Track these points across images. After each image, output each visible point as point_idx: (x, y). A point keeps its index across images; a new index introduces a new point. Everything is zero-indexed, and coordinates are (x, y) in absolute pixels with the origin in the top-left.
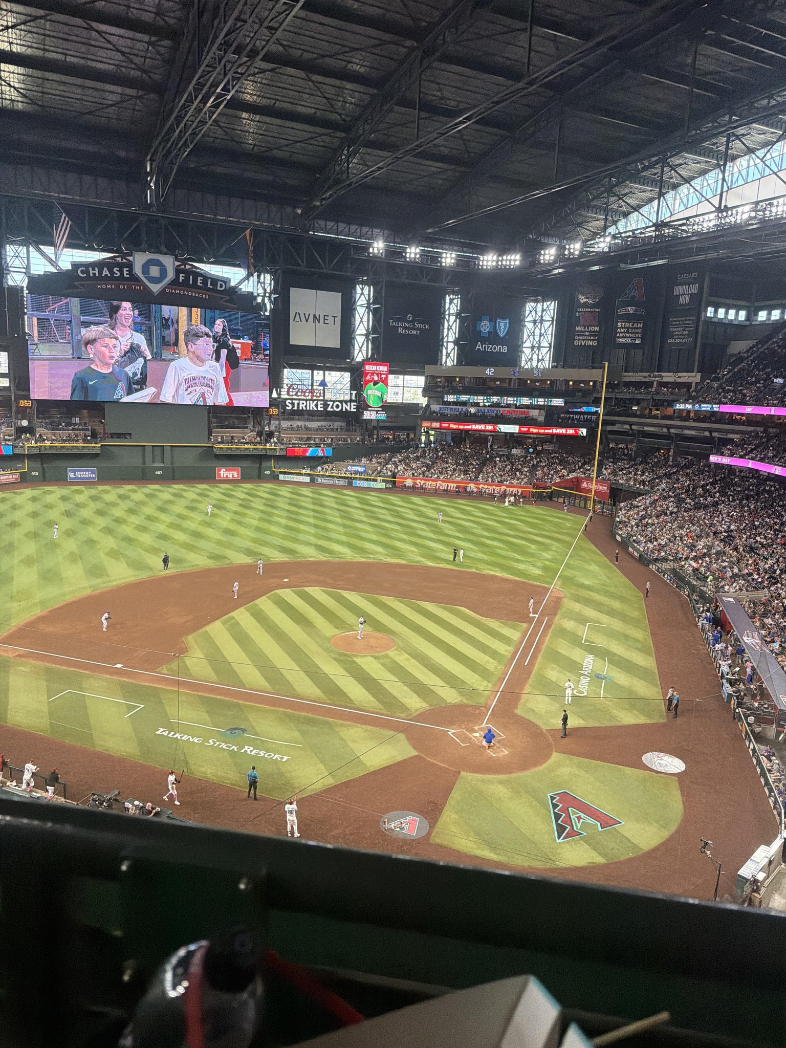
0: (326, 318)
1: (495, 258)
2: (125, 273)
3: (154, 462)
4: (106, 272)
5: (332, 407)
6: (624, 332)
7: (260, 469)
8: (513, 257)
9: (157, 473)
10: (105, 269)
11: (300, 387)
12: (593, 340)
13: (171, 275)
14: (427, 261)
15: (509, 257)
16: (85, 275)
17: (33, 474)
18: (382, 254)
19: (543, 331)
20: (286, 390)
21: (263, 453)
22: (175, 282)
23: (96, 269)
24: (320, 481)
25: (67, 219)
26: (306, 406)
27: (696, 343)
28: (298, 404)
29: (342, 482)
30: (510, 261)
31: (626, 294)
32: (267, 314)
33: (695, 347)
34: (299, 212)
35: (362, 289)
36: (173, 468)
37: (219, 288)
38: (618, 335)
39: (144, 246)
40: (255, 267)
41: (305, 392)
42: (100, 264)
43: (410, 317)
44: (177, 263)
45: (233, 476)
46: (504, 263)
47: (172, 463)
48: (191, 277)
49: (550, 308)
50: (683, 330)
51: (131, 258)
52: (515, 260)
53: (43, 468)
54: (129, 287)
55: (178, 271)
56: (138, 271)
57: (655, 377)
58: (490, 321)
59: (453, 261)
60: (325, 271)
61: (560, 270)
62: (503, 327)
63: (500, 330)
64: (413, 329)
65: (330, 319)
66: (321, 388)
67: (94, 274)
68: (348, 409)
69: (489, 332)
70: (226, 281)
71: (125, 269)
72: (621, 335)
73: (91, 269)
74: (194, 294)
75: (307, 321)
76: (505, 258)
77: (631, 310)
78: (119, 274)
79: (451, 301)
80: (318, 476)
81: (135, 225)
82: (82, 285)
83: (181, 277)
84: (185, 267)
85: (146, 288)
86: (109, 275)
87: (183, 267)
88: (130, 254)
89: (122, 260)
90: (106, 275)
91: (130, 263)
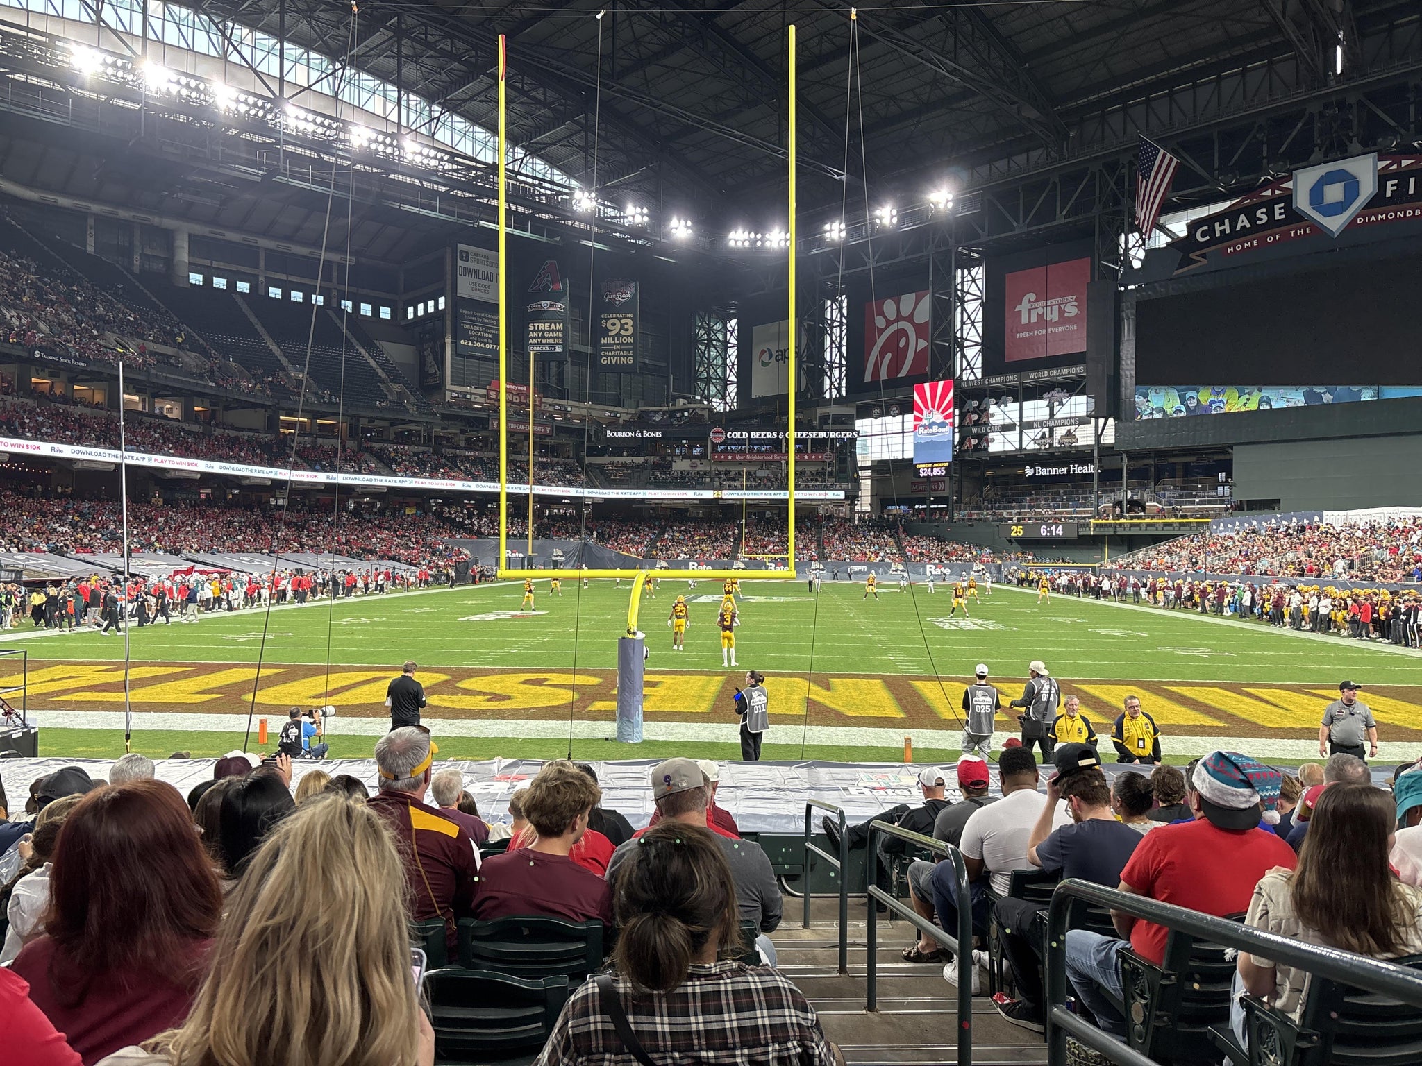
2: (1278, 213)
4: (1243, 221)
10: (1242, 217)
13: (1367, 189)
16: (1208, 238)
22: (1378, 201)
23: (1227, 221)
25: (1169, 156)
39: (1317, 154)
42: (1231, 214)
44: (1382, 164)
48: (1413, 179)
54: (1285, 235)
55: (1382, 178)
56: (1302, 202)
67: (1223, 232)
71: (1277, 207)
73: (1217, 224)
74: (1417, 212)
78: (1265, 218)
81: (1300, 125)
82: (1204, 256)
83: (1390, 187)
84: (1400, 165)
85: (1318, 229)
86: (1248, 225)
87: (1395, 166)
88: (1289, 178)
89: (1273, 192)
90: (1243, 227)
91: (1287, 193)
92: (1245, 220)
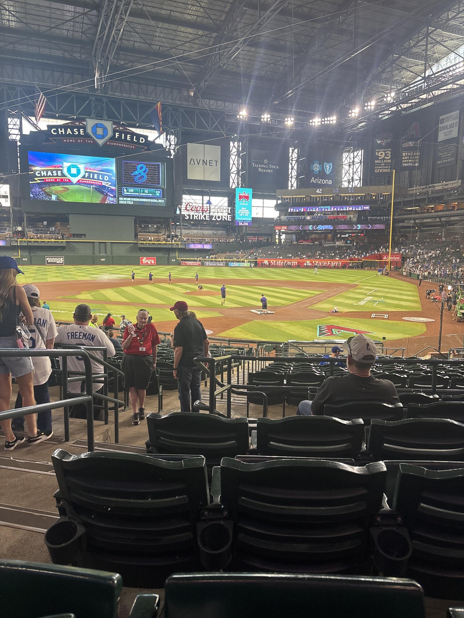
0: (211, 162)
1: (320, 120)
2: (81, 132)
3: (100, 253)
4: (69, 131)
5: (215, 218)
6: (407, 159)
7: (168, 258)
8: (331, 118)
9: (102, 260)
10: (69, 129)
11: (194, 205)
12: (387, 169)
13: (110, 134)
14: (275, 123)
15: (329, 119)
16: (56, 133)
17: (24, 259)
18: (245, 118)
19: (355, 170)
20: (185, 206)
21: (170, 246)
22: (113, 138)
23: (63, 129)
24: (207, 264)
25: (44, 97)
26: (198, 217)
27: (456, 160)
28: (193, 216)
29: (222, 264)
30: (330, 121)
31: (408, 134)
32: (172, 157)
33: (456, 163)
34: (192, 94)
35: (234, 143)
36: (113, 257)
37: (141, 142)
38: (403, 161)
39: (93, 115)
40: (164, 129)
41: (197, 208)
42: (65, 127)
43: (266, 161)
44: (114, 126)
45: (151, 262)
46: (326, 122)
47: (112, 254)
48: (123, 135)
49: (359, 155)
50: (448, 153)
51: (85, 123)
52: (332, 120)
53: (30, 256)
54: (84, 141)
55: (115, 131)
56: (89, 131)
57: (430, 187)
58: (319, 164)
59: (292, 123)
60: (208, 130)
61: (363, 124)
62: (328, 168)
63: (326, 170)
64: (269, 169)
65: (214, 163)
66: (208, 205)
67: (62, 133)
68: (226, 219)
69: (319, 171)
70: (146, 137)
71: (81, 130)
72: (405, 161)
73: (59, 129)
74: (125, 146)
75: (198, 164)
76: (326, 119)
77: (411, 144)
78: (77, 133)
79: (293, 151)
80: (206, 261)
81: (87, 102)
82: (55, 140)
83: (117, 135)
84: (119, 128)
85: (95, 142)
86: (71, 133)
87: (118, 128)
88: (84, 120)
89: (79, 124)
90: (69, 134)
91: (84, 126)
92: (70, 131)
